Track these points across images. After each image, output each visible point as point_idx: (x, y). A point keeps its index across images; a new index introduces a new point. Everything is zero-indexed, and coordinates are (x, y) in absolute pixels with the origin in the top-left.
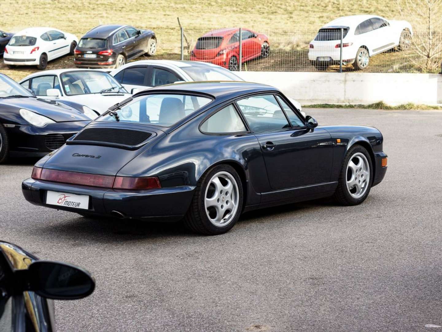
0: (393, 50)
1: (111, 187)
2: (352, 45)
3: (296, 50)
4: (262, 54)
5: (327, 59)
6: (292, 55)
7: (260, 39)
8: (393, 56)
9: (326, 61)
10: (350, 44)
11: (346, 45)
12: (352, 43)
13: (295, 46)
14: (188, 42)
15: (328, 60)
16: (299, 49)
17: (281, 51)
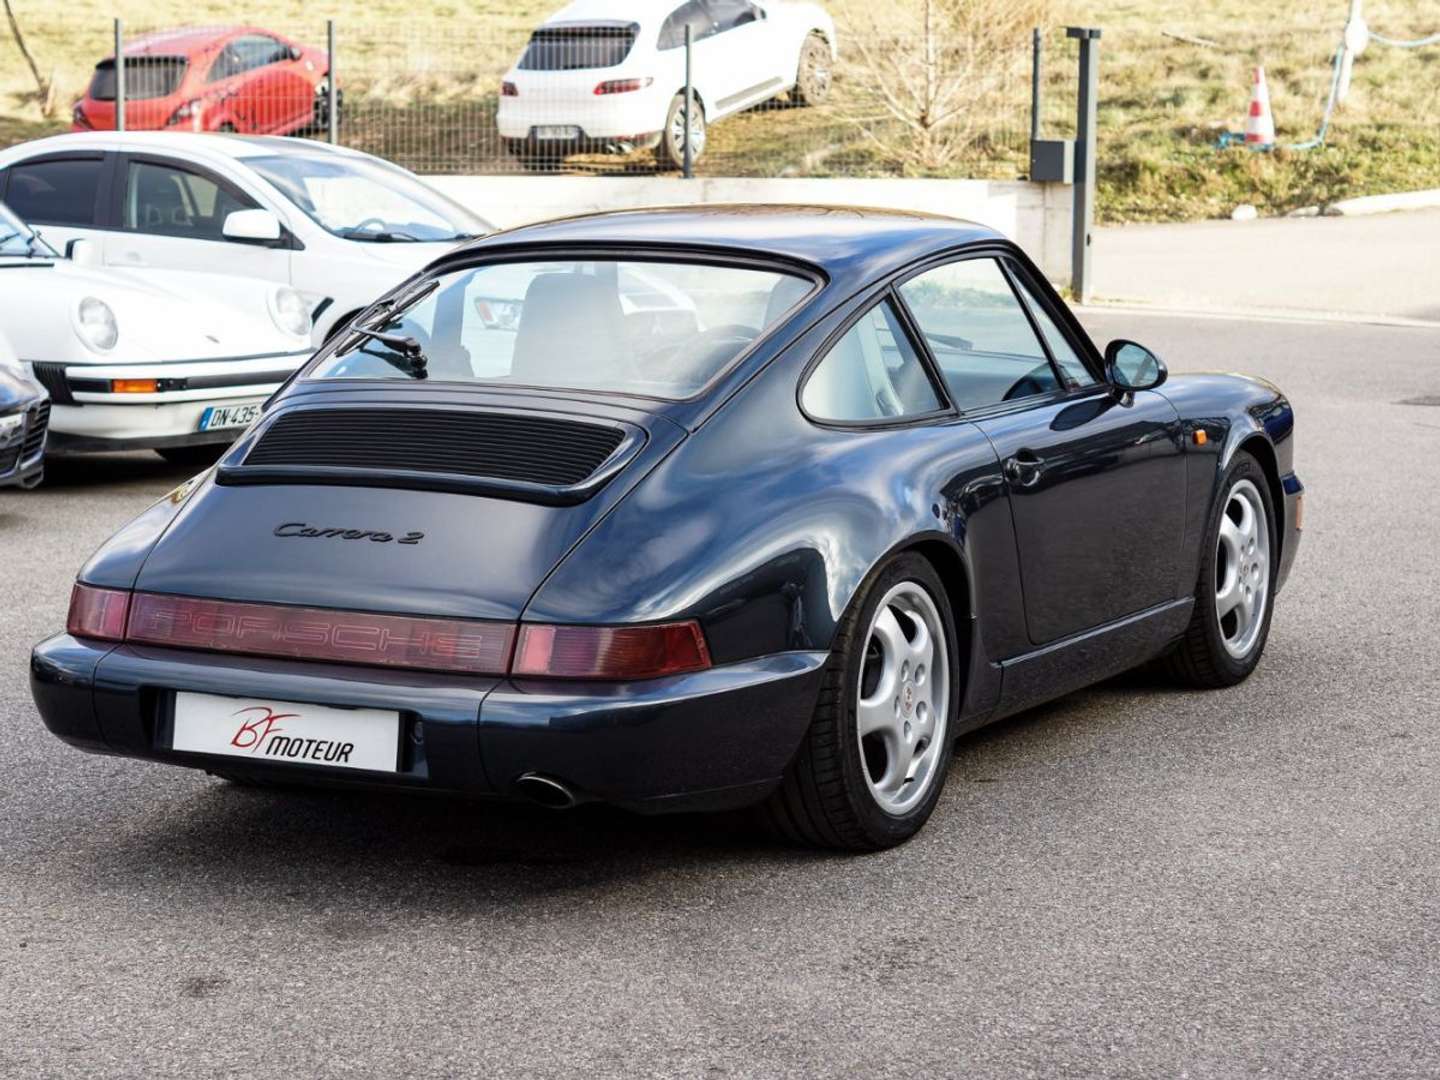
0: (773, 104)
1: (503, 670)
2: (648, 85)
3: (430, 104)
4: (317, 116)
5: (566, 132)
6: (422, 119)
7: (309, 66)
8: (780, 122)
9: (558, 141)
10: (642, 83)
11: (632, 84)
12: (652, 79)
13: (424, 90)
14: (41, 74)
15: (573, 135)
16: (440, 99)
17: (375, 109)
